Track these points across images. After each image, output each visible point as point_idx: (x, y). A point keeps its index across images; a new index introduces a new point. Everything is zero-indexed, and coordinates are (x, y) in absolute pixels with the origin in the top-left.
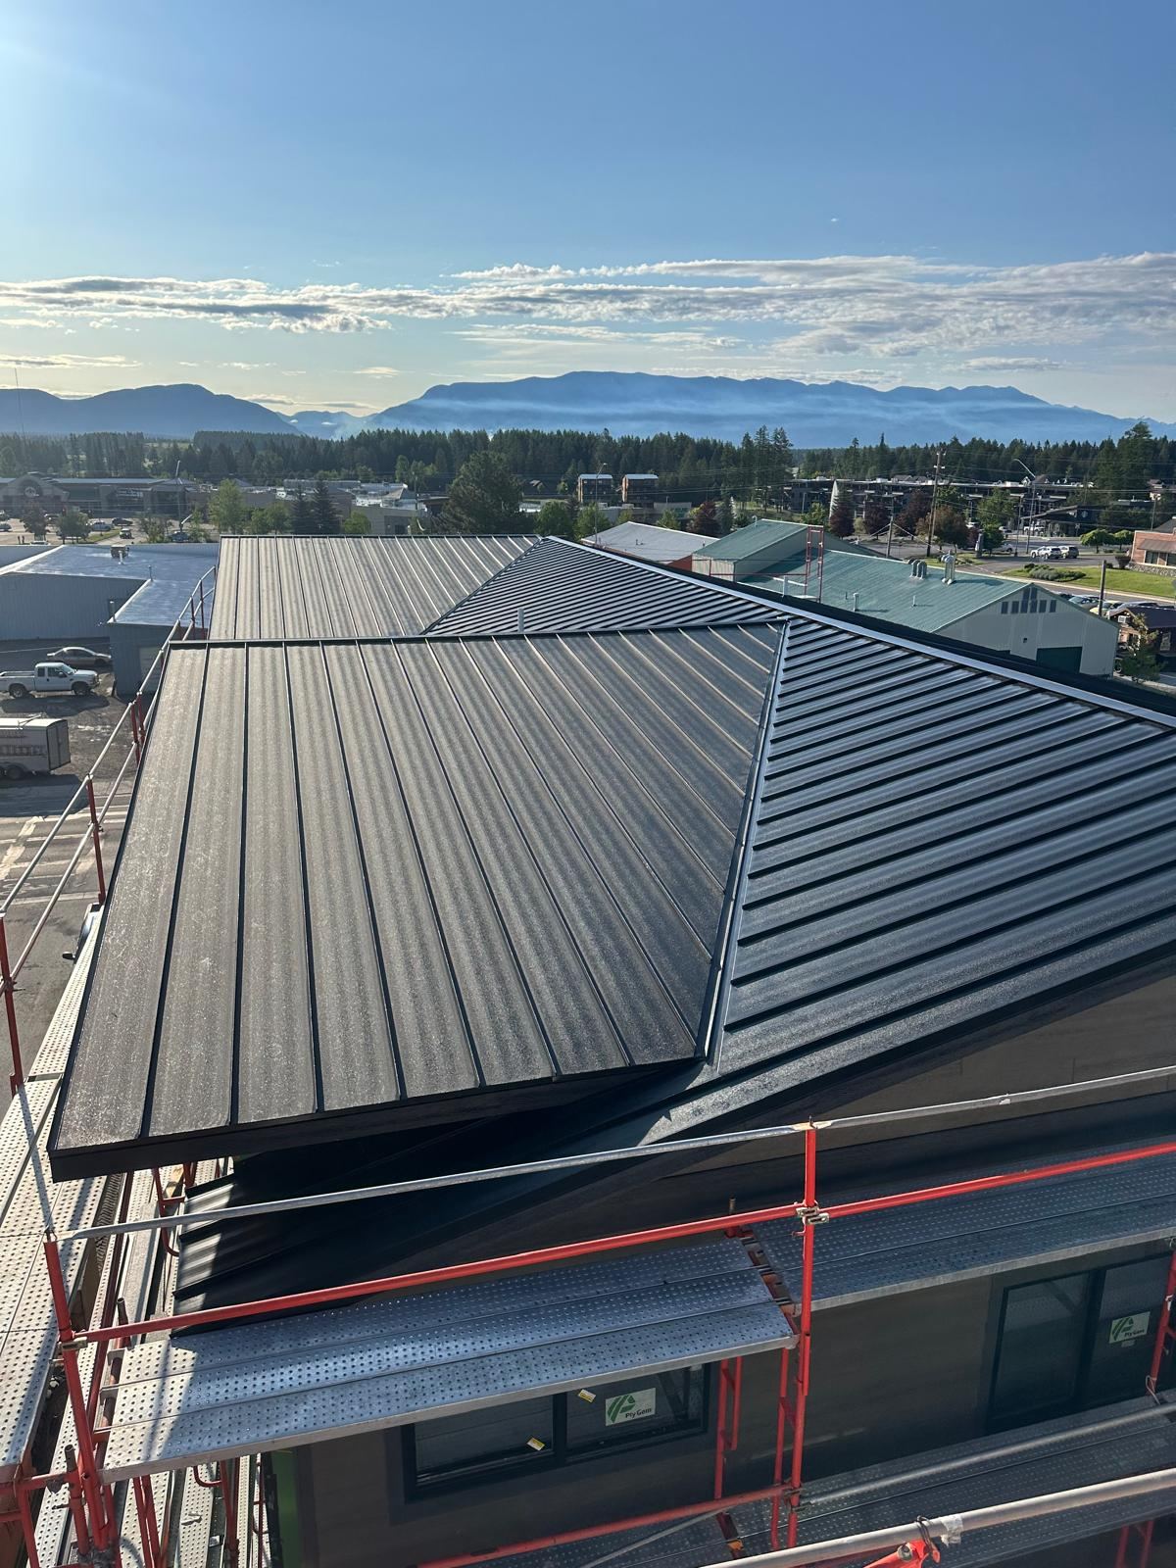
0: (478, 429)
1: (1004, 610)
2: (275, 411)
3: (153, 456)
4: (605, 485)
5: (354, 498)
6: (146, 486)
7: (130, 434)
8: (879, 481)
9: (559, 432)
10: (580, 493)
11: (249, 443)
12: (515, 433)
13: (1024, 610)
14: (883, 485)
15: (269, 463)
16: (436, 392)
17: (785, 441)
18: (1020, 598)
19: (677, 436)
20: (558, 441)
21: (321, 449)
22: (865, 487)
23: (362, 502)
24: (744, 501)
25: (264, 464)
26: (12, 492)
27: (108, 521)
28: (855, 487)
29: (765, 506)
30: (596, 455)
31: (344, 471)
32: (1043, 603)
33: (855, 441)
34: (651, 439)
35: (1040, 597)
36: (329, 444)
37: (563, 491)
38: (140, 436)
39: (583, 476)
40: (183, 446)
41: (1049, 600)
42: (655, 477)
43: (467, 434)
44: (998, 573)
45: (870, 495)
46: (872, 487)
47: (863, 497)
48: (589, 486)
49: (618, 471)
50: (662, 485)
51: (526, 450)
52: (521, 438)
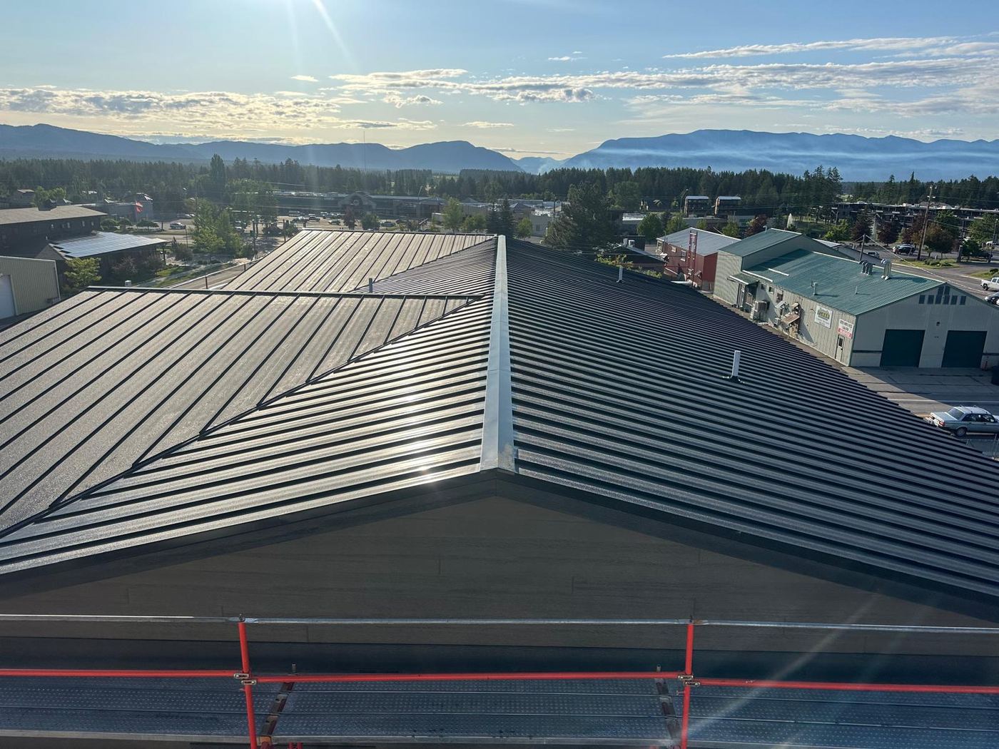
0: (627, 167)
1: (922, 300)
2: (509, 157)
3: (432, 184)
4: (703, 203)
5: (534, 210)
6: (419, 201)
7: (424, 170)
8: (905, 205)
9: (679, 169)
10: (686, 208)
11: (486, 176)
12: (648, 169)
13: (938, 301)
14: (907, 208)
15: (494, 189)
16: (608, 144)
17: (837, 176)
18: (935, 293)
19: (761, 172)
20: (676, 174)
21: (527, 180)
22: (893, 209)
23: (538, 212)
24: (801, 215)
25: (492, 189)
26: (347, 203)
27: (393, 221)
28: (886, 209)
29: (817, 220)
30: (701, 183)
31: (536, 194)
32: (955, 299)
33: (892, 177)
34: (743, 173)
35: (952, 293)
36: (532, 177)
37: (675, 207)
38: (430, 171)
39: (688, 197)
40: (448, 178)
41: (959, 296)
42: (740, 198)
43: (618, 170)
44: (968, 274)
45: (896, 215)
46: (898, 209)
47: (891, 216)
48: (691, 203)
49: (714, 193)
50: (743, 203)
51: (654, 180)
52: (652, 173)
